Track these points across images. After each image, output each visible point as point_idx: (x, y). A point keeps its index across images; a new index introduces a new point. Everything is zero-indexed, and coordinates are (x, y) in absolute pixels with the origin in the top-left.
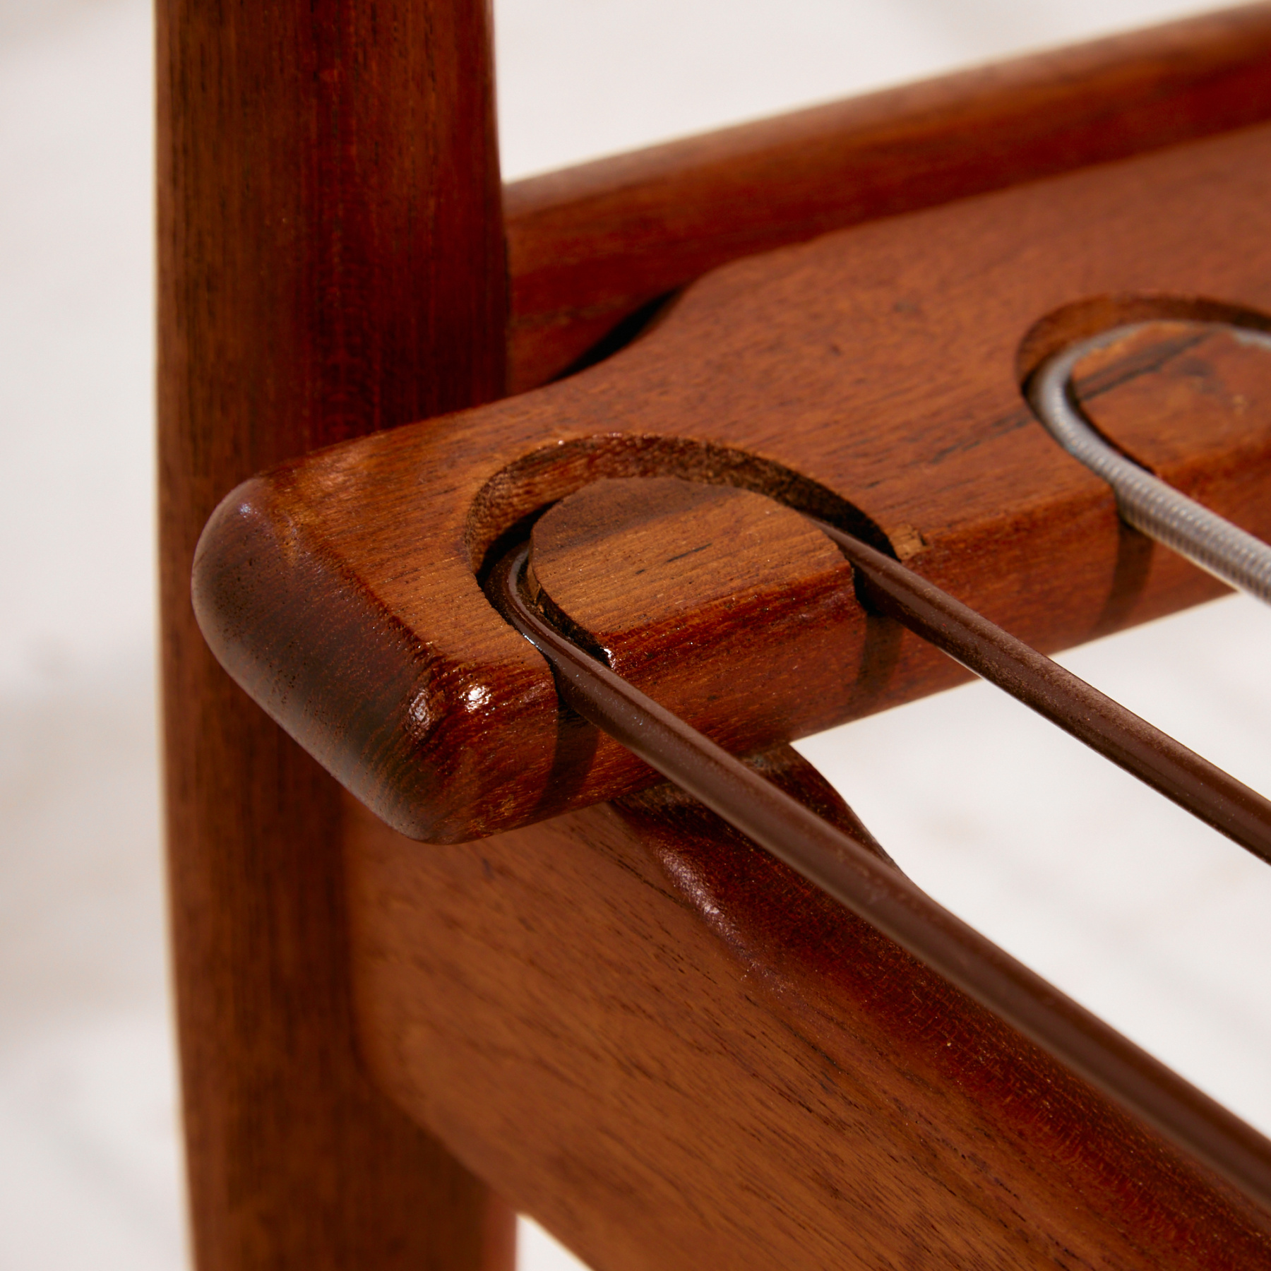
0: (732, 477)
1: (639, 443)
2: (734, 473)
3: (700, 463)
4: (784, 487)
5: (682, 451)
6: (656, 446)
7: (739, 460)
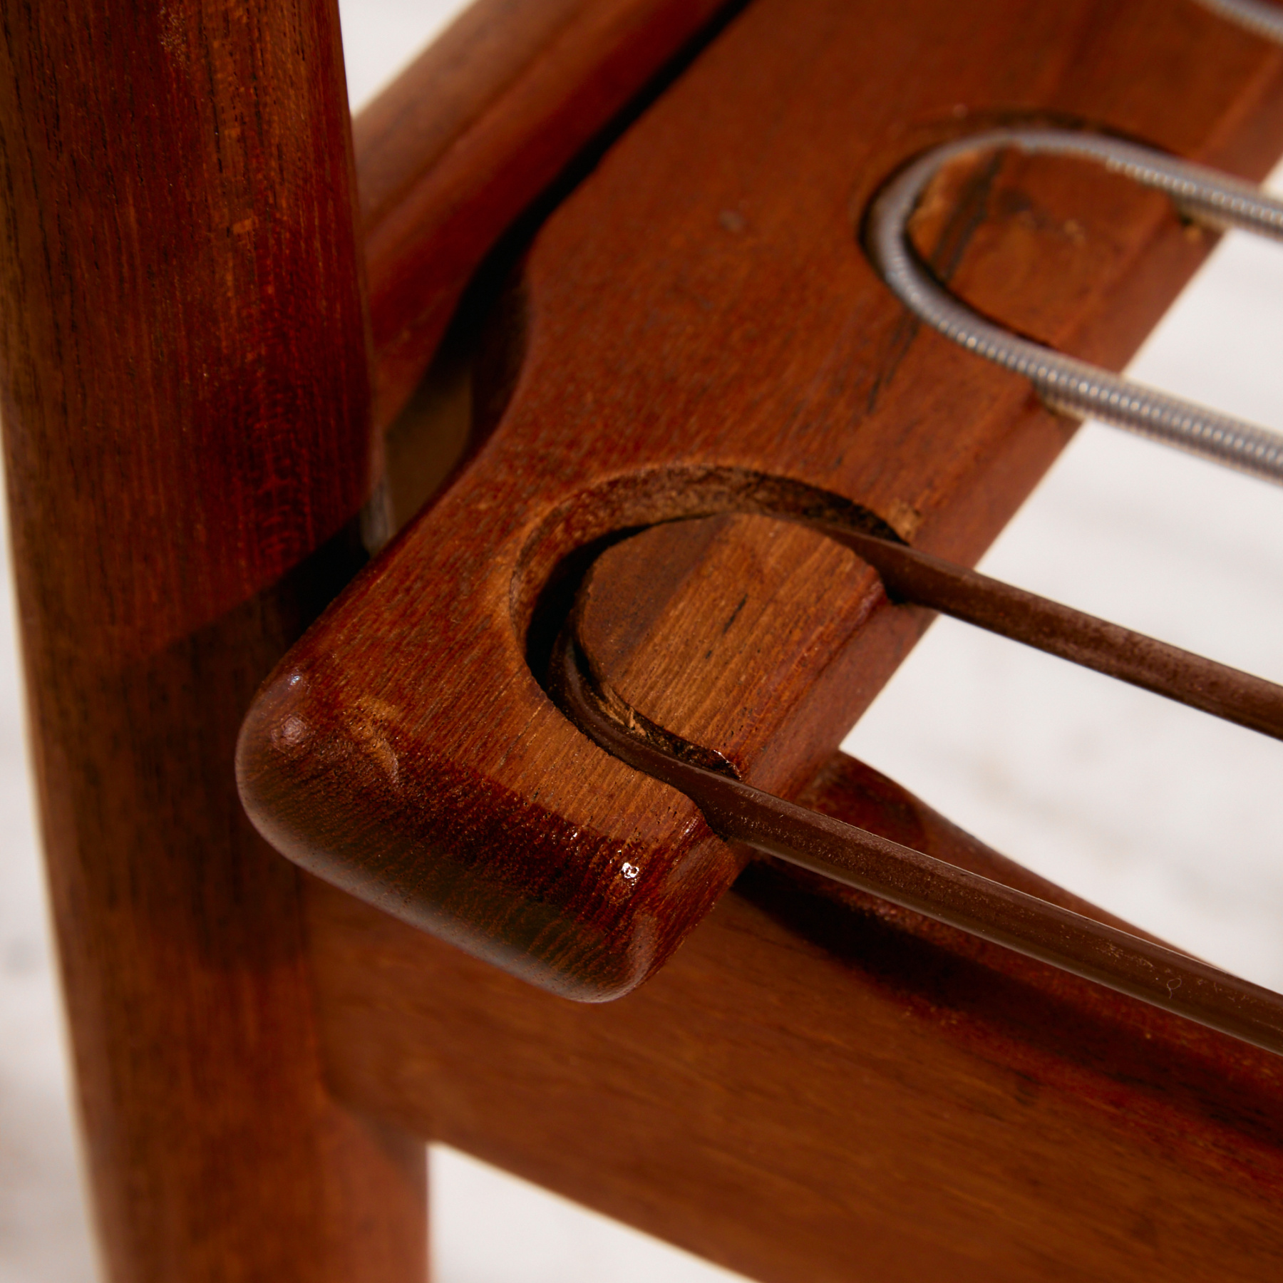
0: (696, 491)
1: (605, 488)
2: (698, 487)
3: (663, 488)
4: (753, 488)
5: (645, 482)
6: (620, 485)
7: (700, 473)
